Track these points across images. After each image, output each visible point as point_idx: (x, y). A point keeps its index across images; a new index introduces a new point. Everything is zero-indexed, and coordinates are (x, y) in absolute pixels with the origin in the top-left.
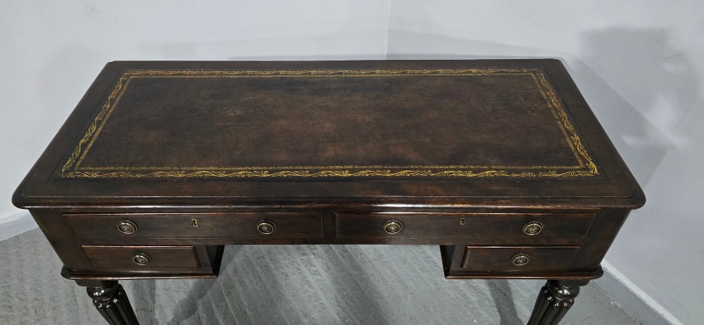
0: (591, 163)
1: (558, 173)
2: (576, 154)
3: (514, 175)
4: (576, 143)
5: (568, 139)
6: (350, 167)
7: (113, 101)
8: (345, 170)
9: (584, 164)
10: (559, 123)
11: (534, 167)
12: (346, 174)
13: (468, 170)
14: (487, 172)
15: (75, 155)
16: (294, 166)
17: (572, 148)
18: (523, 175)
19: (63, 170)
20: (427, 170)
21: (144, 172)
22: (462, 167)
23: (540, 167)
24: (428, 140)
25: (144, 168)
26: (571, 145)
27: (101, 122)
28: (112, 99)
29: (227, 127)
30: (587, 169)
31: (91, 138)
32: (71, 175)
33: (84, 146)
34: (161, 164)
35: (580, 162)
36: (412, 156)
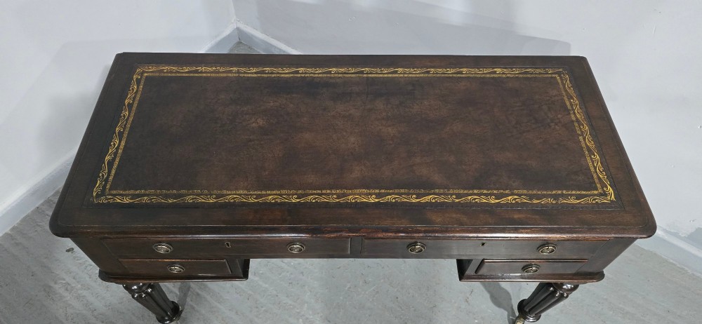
0: (609, 187)
1: (577, 199)
2: (595, 176)
3: (535, 201)
4: (595, 163)
5: (588, 158)
6: (377, 191)
7: (130, 106)
8: (371, 194)
9: (602, 188)
10: (581, 138)
11: (554, 192)
12: (373, 200)
13: (491, 195)
14: (510, 198)
15: (103, 175)
16: (321, 190)
17: (592, 169)
18: (544, 201)
19: (94, 194)
20: (452, 195)
21: (176, 197)
22: (485, 192)
23: (560, 192)
24: (452, 159)
25: (175, 191)
26: (590, 164)
27: (123, 133)
28: (129, 104)
29: (250, 141)
30: (604, 194)
31: (116, 154)
32: (103, 200)
33: (111, 164)
34: (192, 187)
35: (598, 185)
36: (437, 178)
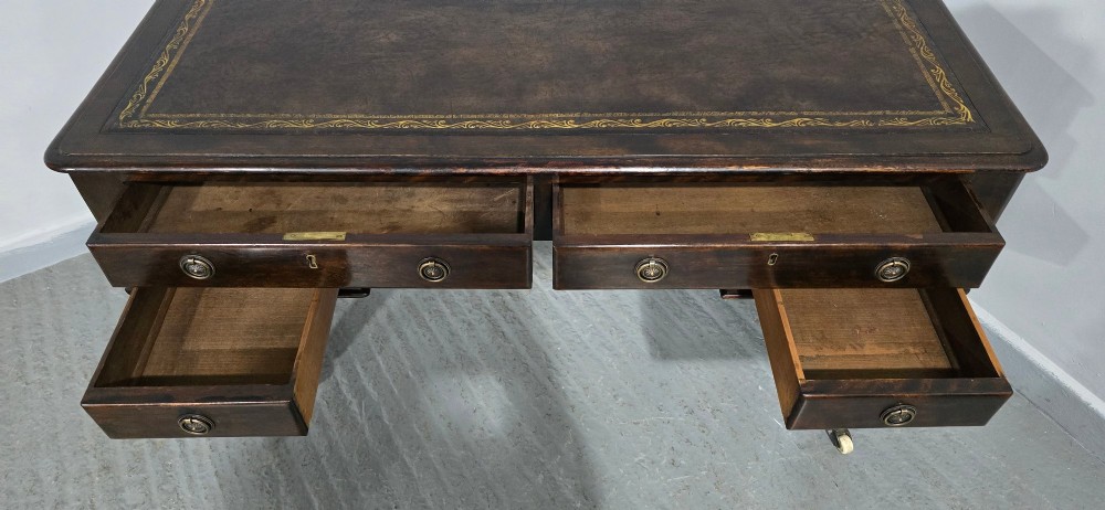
0: (962, 106)
1: (909, 120)
2: (938, 94)
3: (838, 124)
4: (939, 79)
5: (925, 72)
6: (577, 115)
7: (192, 22)
8: (567, 119)
9: (952, 108)
10: (912, 50)
11: (870, 113)
12: (570, 125)
13: (765, 117)
14: (796, 120)
15: (138, 97)
16: (486, 113)
17: (933, 86)
18: (853, 124)
19: (122, 118)
20: (700, 118)
21: (249, 121)
22: (755, 113)
23: (880, 113)
24: (701, 75)
25: (249, 115)
26: (930, 80)
27: (176, 51)
28: (190, 19)
29: (376, 58)
30: (956, 115)
31: (161, 74)
32: (134, 124)
33: (152, 84)
34: (277, 110)
35: (945, 104)
36: (675, 98)
